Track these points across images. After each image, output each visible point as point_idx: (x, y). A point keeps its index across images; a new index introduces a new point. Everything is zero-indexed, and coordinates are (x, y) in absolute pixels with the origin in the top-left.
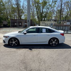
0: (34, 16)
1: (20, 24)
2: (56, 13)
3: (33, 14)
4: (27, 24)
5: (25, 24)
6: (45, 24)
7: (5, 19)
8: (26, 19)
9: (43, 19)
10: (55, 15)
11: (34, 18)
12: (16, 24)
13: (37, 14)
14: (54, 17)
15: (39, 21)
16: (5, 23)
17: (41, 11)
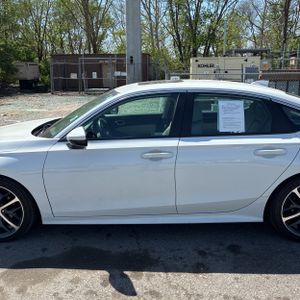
0: (157, 37)
1: (95, 75)
2: (263, 18)
3: (154, 28)
4: (125, 74)
5: (118, 74)
6: (213, 69)
7: (28, 53)
8: (122, 52)
9: (201, 49)
10: (257, 32)
11: (158, 45)
12: (74, 76)
13: (175, 25)
14: (250, 39)
15: (181, 59)
16: (28, 72)
17: (192, 13)
